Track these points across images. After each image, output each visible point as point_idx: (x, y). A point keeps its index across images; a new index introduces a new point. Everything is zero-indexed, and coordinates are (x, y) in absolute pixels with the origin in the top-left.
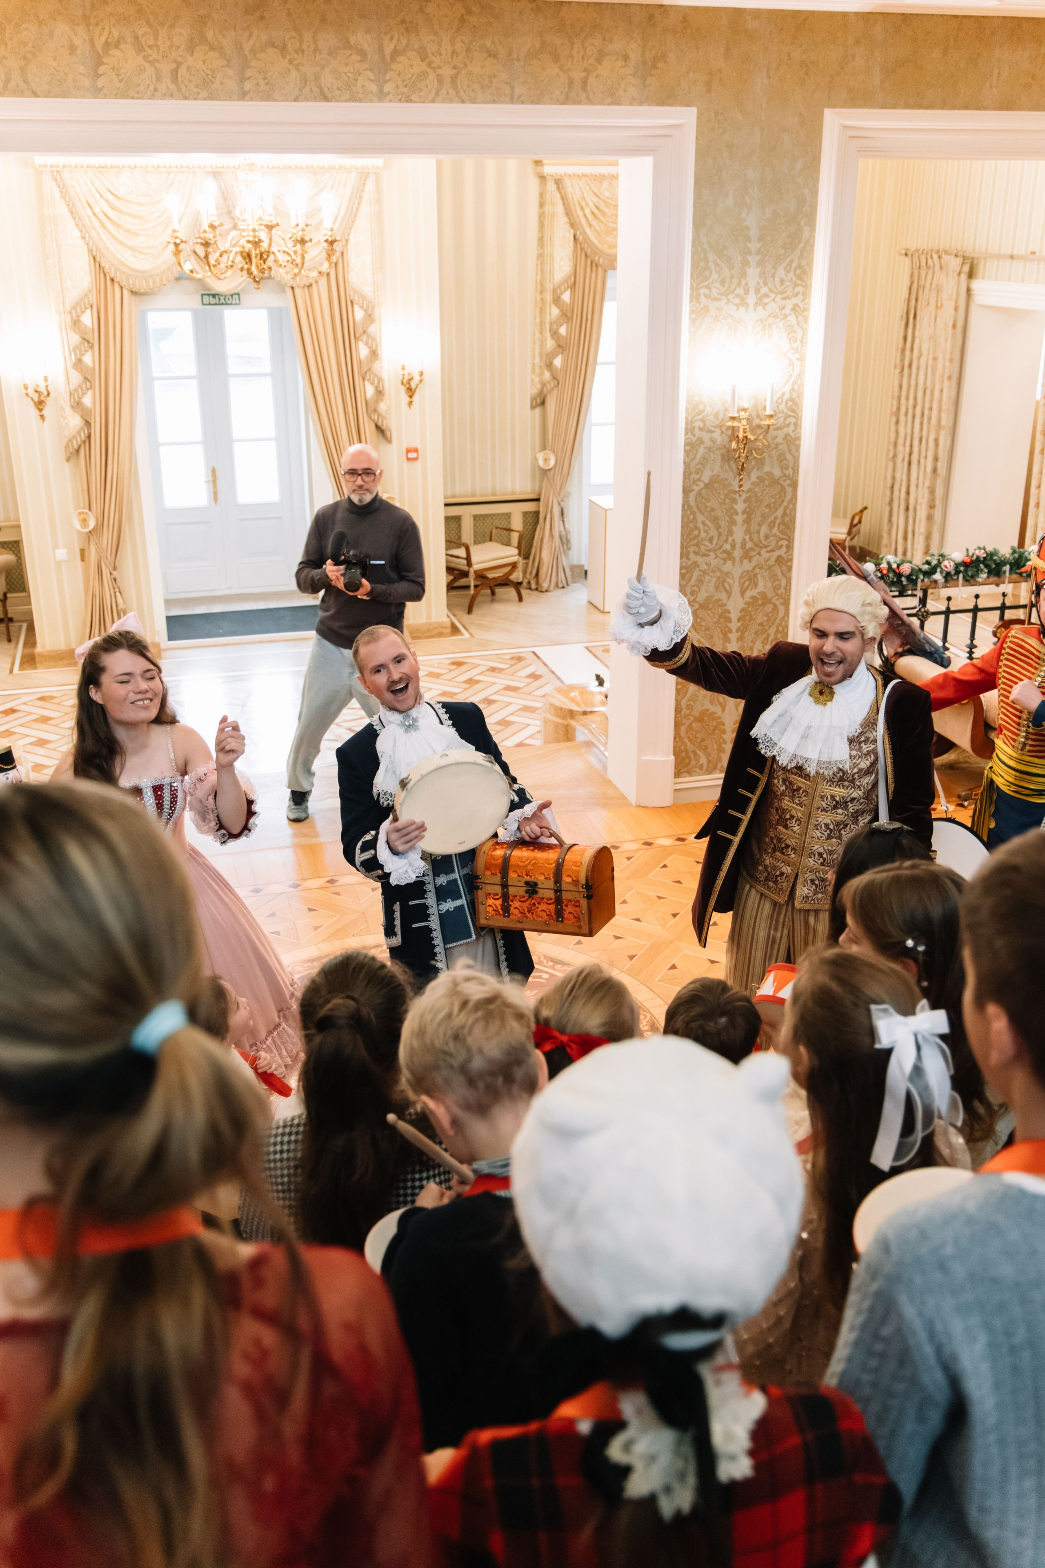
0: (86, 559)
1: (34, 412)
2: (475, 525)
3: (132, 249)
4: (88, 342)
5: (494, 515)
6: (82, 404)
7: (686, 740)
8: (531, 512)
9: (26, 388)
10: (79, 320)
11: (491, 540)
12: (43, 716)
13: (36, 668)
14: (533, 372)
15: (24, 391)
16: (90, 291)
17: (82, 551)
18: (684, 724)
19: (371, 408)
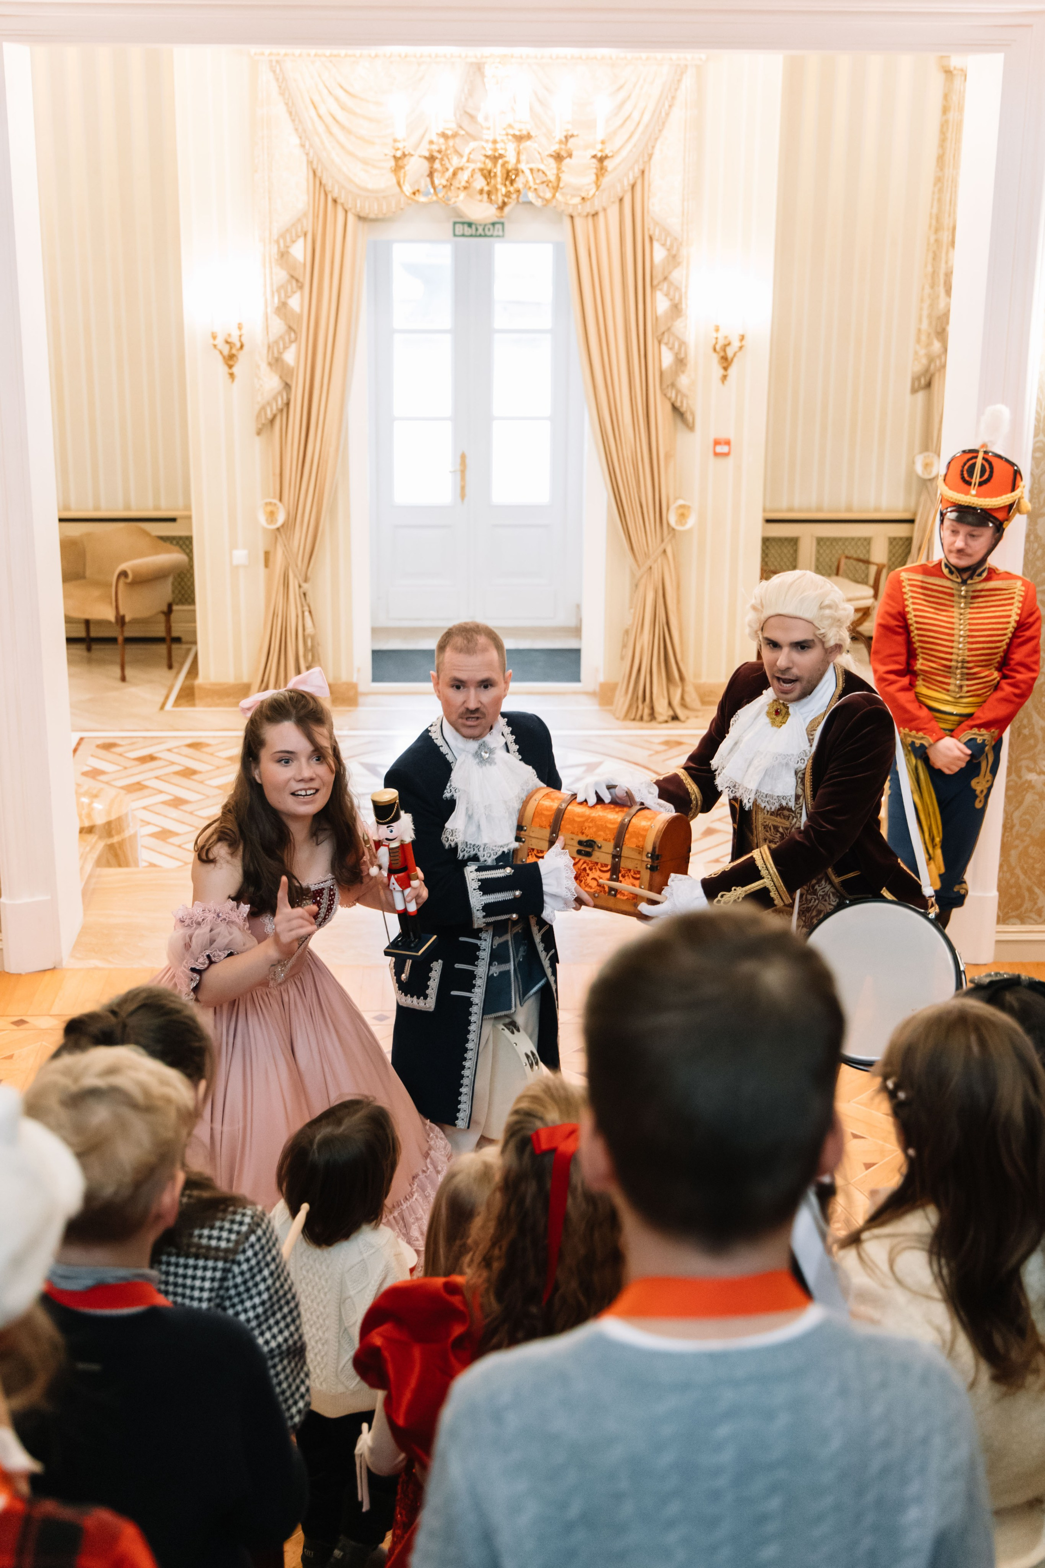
0: (271, 564)
1: (222, 369)
2: (818, 552)
3: (365, 162)
4: (297, 281)
5: (846, 539)
6: (282, 361)
7: (1018, 871)
8: (901, 539)
9: (214, 337)
10: (288, 252)
11: (837, 574)
12: (187, 769)
13: (194, 705)
14: (918, 341)
15: (211, 341)
16: (305, 215)
17: (267, 554)
18: (1017, 847)
19: (667, 381)
